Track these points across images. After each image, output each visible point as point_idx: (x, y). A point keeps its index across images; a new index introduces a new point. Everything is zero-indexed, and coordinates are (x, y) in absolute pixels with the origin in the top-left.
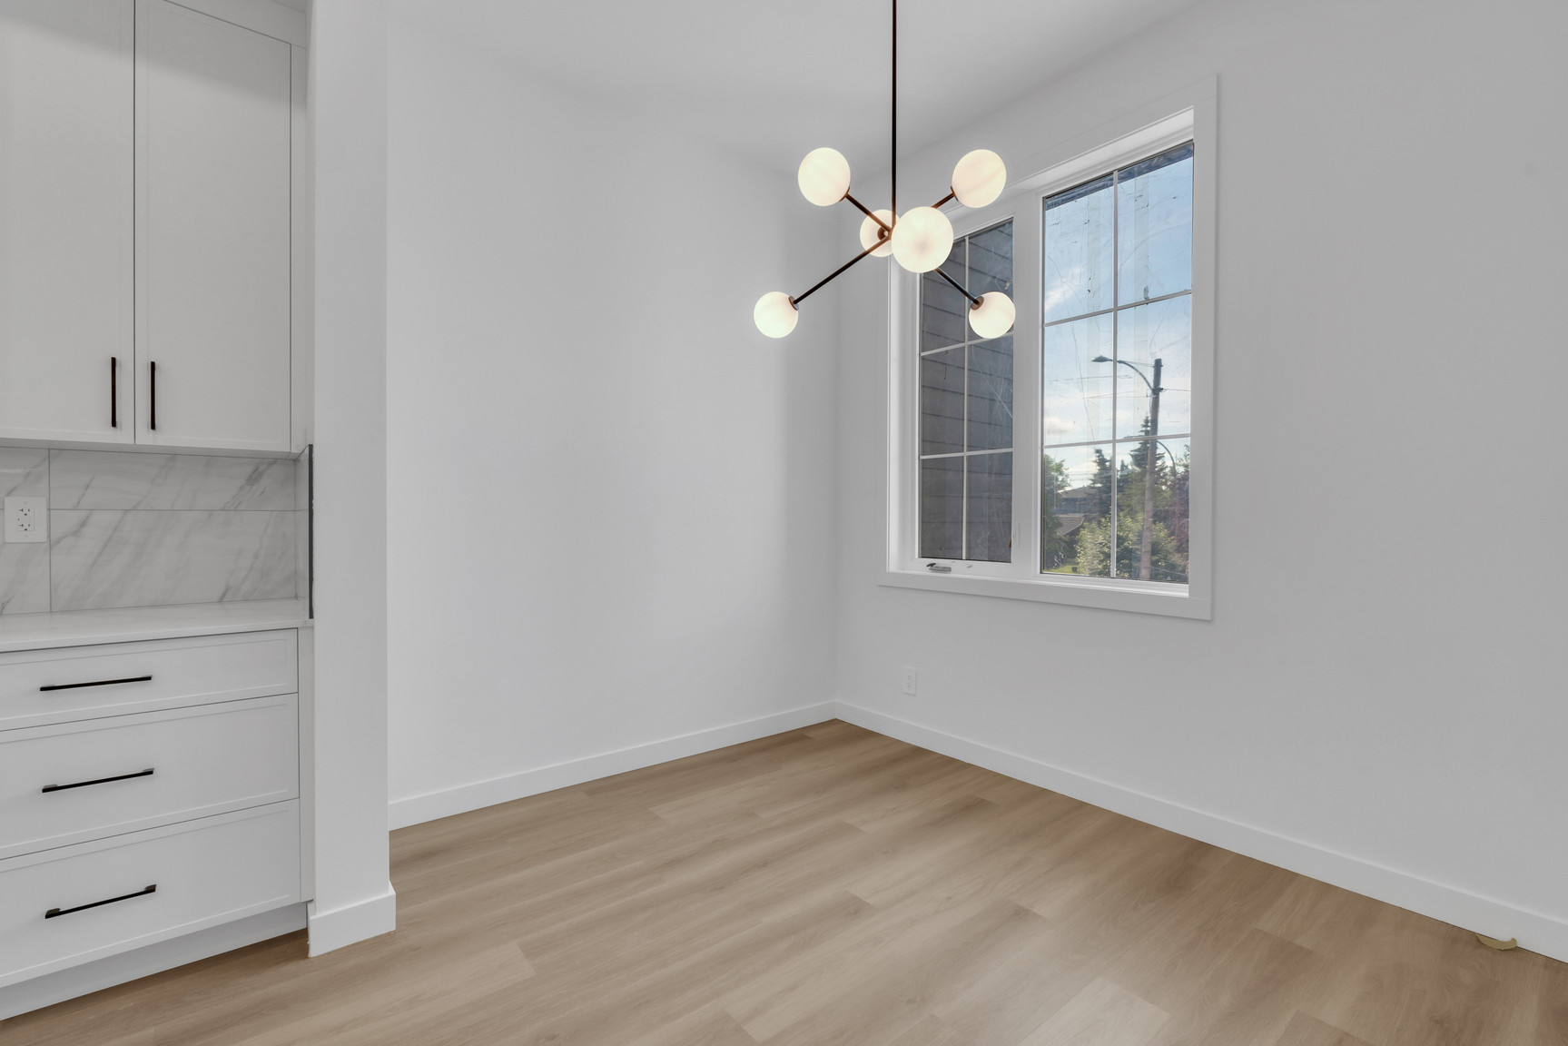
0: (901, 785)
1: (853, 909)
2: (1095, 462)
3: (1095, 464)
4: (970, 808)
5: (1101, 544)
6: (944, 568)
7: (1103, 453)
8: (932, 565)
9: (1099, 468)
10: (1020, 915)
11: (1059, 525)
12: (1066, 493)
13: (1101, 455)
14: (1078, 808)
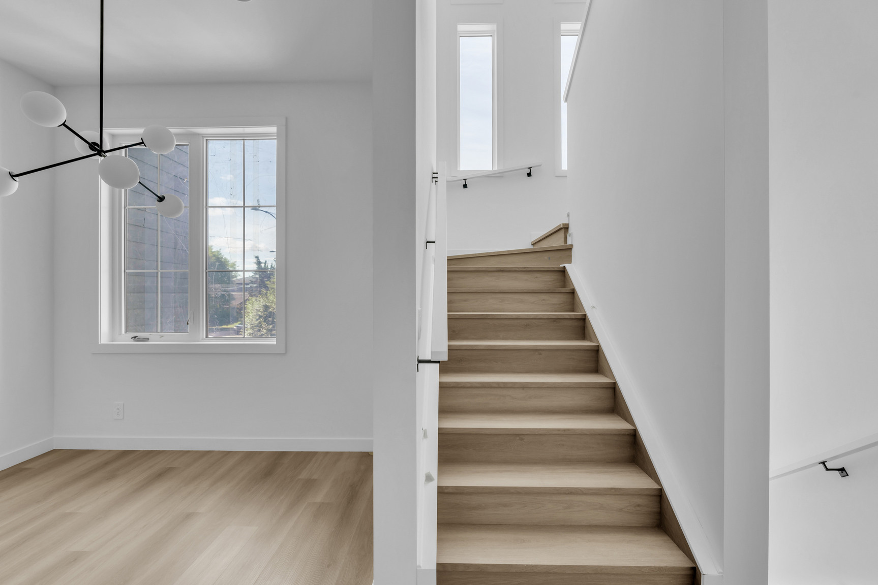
0: (112, 477)
1: (75, 558)
2: (255, 263)
3: (255, 264)
4: (160, 475)
5: (257, 310)
6: (144, 338)
7: (260, 258)
8: (135, 337)
9: (257, 266)
10: (188, 516)
11: (234, 299)
12: (239, 280)
13: (258, 259)
14: (227, 454)
